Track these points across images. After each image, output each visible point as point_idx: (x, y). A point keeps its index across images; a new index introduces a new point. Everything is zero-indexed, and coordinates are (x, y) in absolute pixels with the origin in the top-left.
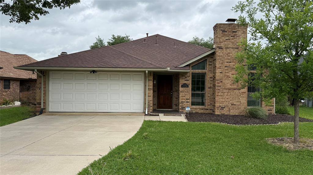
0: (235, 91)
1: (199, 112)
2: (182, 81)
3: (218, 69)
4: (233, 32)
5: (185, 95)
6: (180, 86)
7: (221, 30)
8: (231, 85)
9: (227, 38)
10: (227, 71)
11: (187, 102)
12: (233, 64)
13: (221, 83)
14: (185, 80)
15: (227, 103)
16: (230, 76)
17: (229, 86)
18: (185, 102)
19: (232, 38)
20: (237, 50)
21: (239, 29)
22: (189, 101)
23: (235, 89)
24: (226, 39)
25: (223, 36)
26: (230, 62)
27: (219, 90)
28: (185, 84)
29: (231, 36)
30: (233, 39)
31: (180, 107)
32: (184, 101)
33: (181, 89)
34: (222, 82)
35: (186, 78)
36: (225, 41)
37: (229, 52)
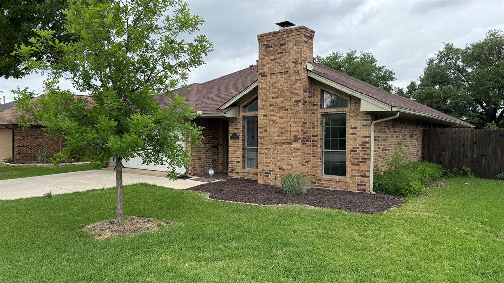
0: (284, 146)
1: (252, 179)
2: (232, 131)
3: (261, 110)
4: (281, 45)
5: (235, 151)
6: (230, 137)
7: (264, 45)
8: (278, 136)
9: (272, 57)
10: (272, 113)
11: (238, 162)
12: (281, 100)
13: (265, 133)
14: (235, 129)
15: (273, 166)
16: (278, 120)
17: (276, 138)
18: (234, 162)
19: (279, 56)
20: (286, 76)
21: (290, 38)
22: (239, 160)
23: (284, 143)
24: (271, 60)
25: (266, 56)
26: (277, 98)
27: (262, 143)
28: (235, 134)
29: (278, 53)
30: (280, 58)
31: (230, 170)
32: (234, 160)
33: (231, 142)
34: (266, 131)
35: (236, 124)
36: (269, 63)
37: (274, 80)
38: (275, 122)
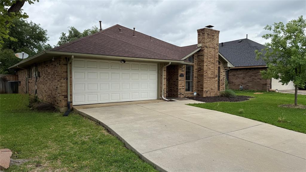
0: (213, 79)
1: (190, 96)
2: (180, 72)
3: (205, 63)
4: (213, 36)
5: (182, 83)
6: (179, 75)
7: (207, 33)
8: (211, 75)
9: (210, 40)
10: (209, 65)
11: (183, 89)
12: (212, 59)
13: (206, 73)
14: (182, 71)
15: (209, 88)
16: (211, 68)
17: (210, 76)
18: (181, 89)
19: (212, 40)
20: (214, 49)
21: (215, 34)
22: (184, 88)
23: (213, 78)
24: (209, 41)
25: (208, 38)
26: (211, 58)
27: (205, 78)
28: (182, 74)
29: (212, 39)
30: (212, 41)
31: (179, 93)
32: (181, 88)
33: (179, 78)
34: (207, 73)
35: (182, 69)
36: (208, 42)
37: (210, 50)
38: (210, 68)
